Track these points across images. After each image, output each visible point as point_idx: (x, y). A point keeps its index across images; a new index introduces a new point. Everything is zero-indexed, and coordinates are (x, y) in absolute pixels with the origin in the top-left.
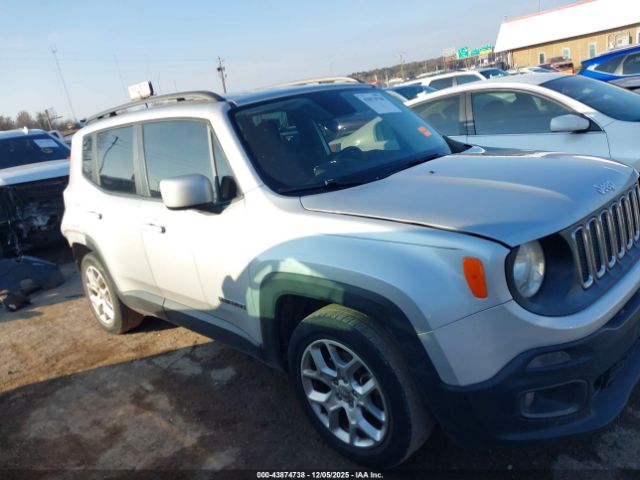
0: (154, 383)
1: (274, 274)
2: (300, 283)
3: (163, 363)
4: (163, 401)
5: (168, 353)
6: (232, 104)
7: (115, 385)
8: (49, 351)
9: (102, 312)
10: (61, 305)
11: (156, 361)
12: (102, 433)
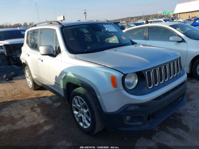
0: (38, 105)
1: (66, 76)
2: (72, 79)
3: (42, 100)
4: (39, 110)
5: (44, 97)
6: (63, 26)
7: (27, 104)
8: (13, 93)
9: (29, 83)
10: (21, 80)
11: (41, 99)
12: (19, 116)
